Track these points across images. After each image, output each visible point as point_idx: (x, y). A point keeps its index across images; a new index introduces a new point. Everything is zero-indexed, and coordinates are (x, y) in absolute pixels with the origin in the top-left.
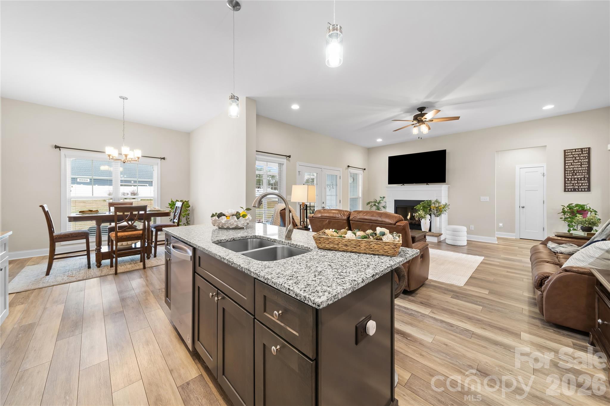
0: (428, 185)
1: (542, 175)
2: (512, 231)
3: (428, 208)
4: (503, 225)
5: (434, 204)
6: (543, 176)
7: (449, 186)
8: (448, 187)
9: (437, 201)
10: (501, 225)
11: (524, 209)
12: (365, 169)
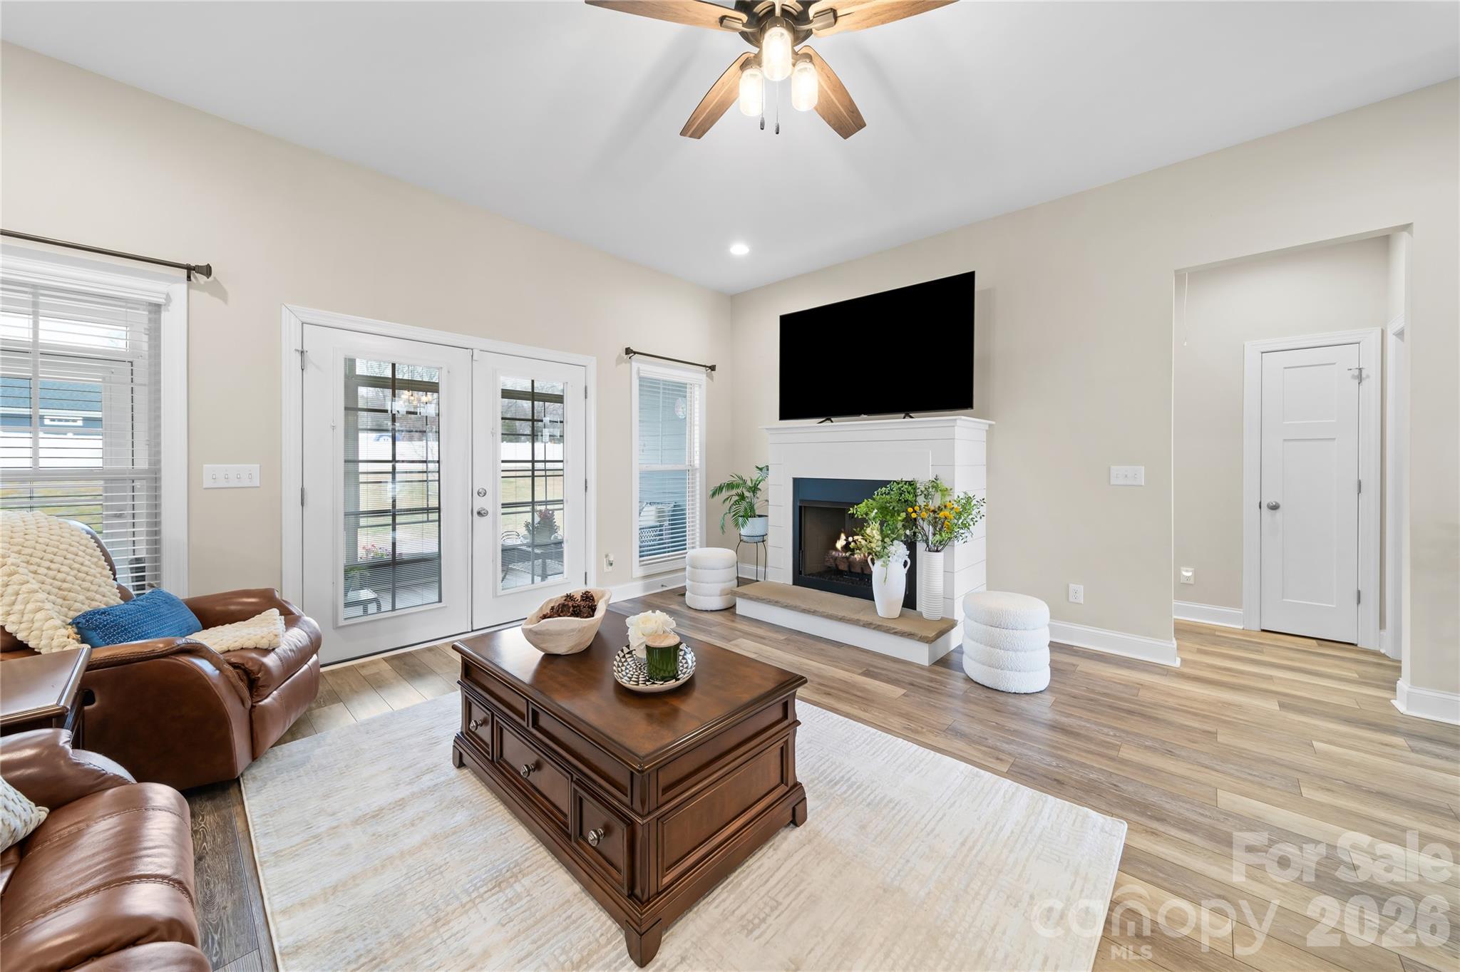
0: (911, 417)
1: (1353, 377)
2: (1232, 598)
3: (899, 515)
4: (1195, 573)
5: (926, 497)
6: (1357, 381)
7: (990, 426)
8: (987, 428)
9: (935, 484)
10: (1189, 574)
11: (1278, 513)
12: (713, 368)
